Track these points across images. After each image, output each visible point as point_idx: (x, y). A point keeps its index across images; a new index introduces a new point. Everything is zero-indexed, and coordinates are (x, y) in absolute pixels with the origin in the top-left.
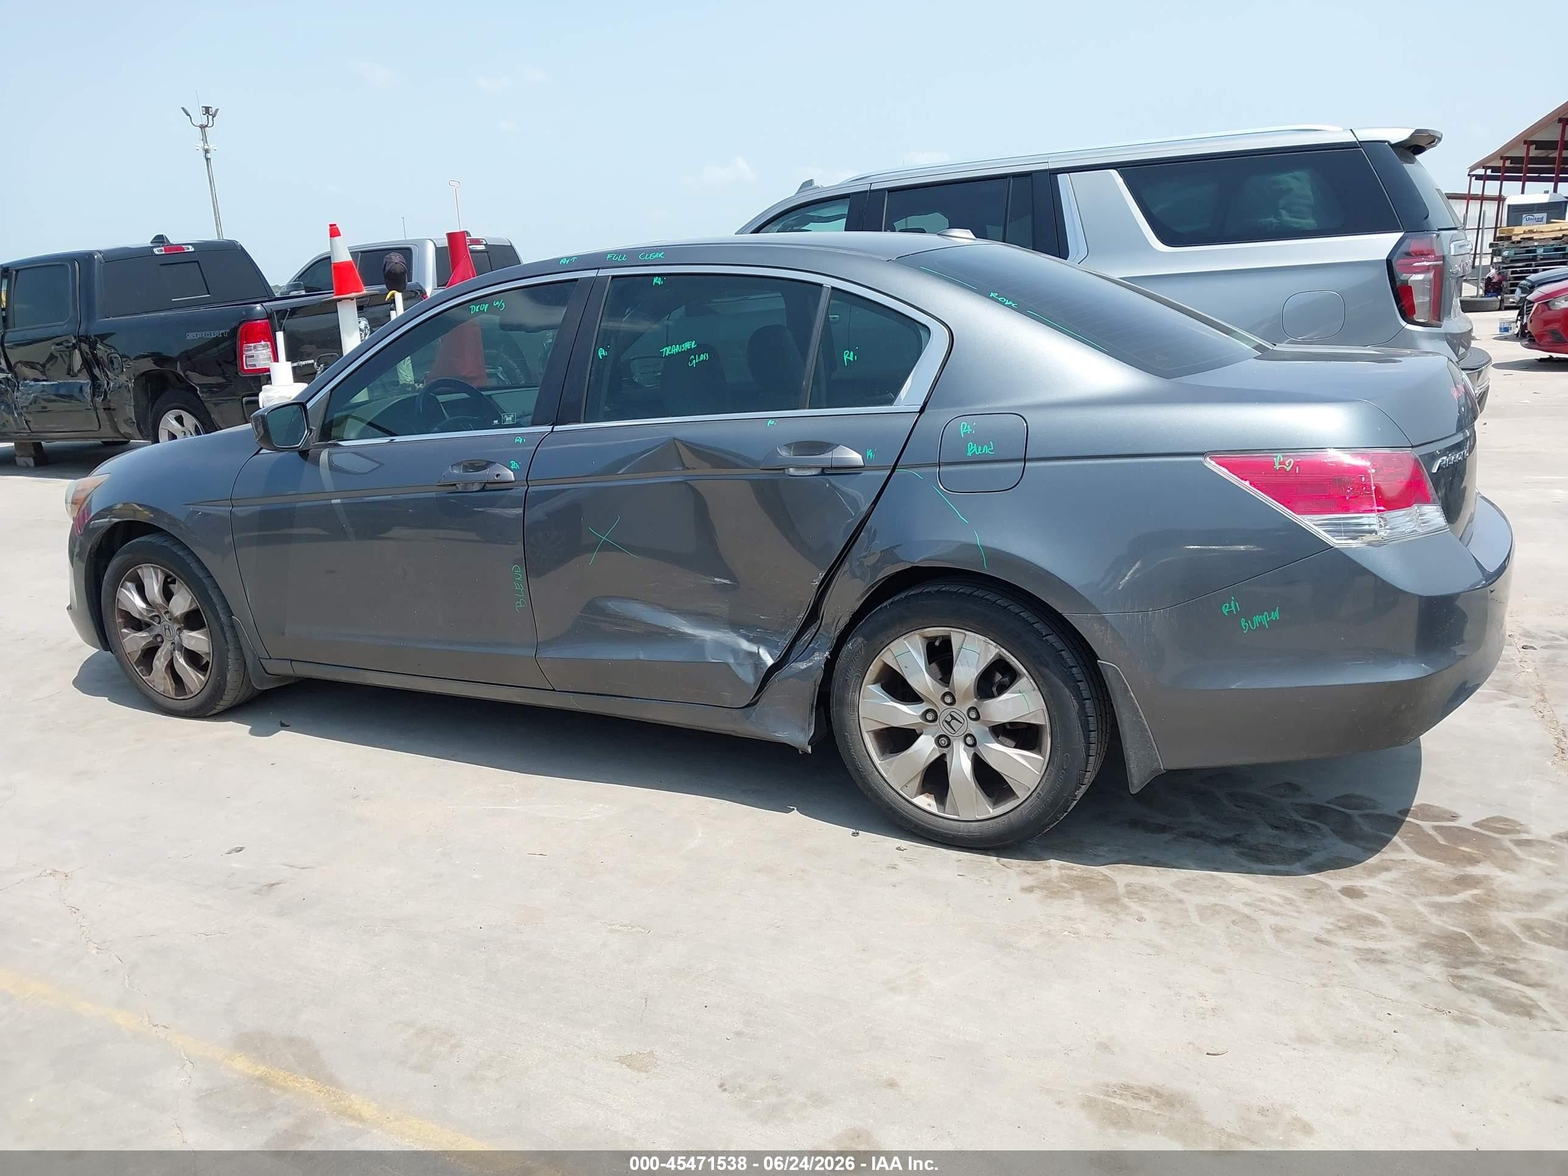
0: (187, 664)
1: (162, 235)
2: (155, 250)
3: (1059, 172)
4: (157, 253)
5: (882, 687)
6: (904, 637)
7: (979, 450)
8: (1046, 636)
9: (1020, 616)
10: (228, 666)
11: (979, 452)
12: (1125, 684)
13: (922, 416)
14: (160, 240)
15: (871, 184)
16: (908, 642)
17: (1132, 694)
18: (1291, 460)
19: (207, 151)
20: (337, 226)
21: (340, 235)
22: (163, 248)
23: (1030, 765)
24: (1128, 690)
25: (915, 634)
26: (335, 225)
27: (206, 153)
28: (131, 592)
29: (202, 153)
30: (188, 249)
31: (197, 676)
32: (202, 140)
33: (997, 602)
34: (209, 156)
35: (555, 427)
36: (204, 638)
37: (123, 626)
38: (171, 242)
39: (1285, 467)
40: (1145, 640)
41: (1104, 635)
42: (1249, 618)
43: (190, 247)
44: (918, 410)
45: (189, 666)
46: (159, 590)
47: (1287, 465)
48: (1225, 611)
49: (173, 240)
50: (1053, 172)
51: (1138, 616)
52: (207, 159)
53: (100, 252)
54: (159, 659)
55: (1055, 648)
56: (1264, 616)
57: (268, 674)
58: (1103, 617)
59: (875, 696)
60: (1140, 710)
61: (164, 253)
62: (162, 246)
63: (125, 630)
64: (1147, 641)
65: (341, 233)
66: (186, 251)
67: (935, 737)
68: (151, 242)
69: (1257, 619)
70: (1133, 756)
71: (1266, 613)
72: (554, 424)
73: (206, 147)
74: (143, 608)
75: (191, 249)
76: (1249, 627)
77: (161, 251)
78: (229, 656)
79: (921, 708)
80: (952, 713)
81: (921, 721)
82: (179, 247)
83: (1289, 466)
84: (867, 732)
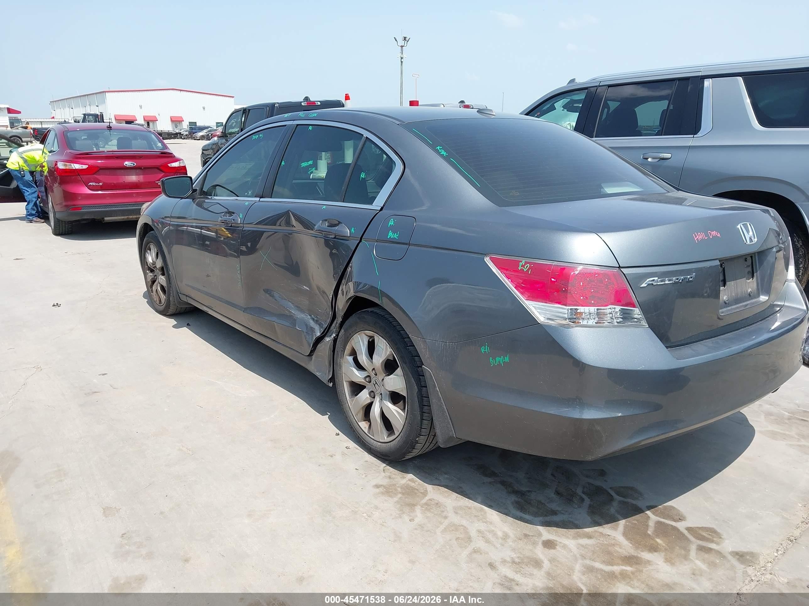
0: (161, 290)
1: (307, 97)
2: (302, 103)
3: (705, 77)
4: (303, 105)
5: (353, 359)
6: (358, 333)
7: (393, 236)
8: (409, 346)
9: (400, 332)
10: (170, 294)
11: (392, 237)
12: (434, 383)
13: (380, 212)
14: (306, 99)
15: (600, 82)
16: (360, 337)
17: (438, 388)
18: (529, 265)
19: (402, 58)
20: (349, 95)
21: (349, 99)
22: (306, 103)
23: (400, 417)
24: (436, 386)
25: (362, 333)
26: (348, 94)
27: (401, 59)
28: (149, 255)
29: (400, 59)
30: (318, 103)
31: (163, 296)
32: (401, 53)
33: (392, 323)
34: (402, 60)
35: (261, 199)
36: (165, 279)
37: (147, 269)
38: (311, 100)
39: (524, 269)
40: (444, 359)
41: (425, 352)
42: (494, 358)
43: (319, 102)
44: (379, 209)
45: (162, 291)
46: (155, 255)
47: (525, 268)
48: (483, 351)
49: (312, 99)
50: (702, 78)
51: (442, 344)
52: (402, 62)
53: (278, 103)
54: (154, 286)
55: (412, 354)
56: (501, 358)
57: (181, 300)
58: (425, 341)
59: (348, 362)
60: (442, 399)
61: (306, 105)
62: (306, 102)
63: (148, 271)
64: (445, 360)
65: (350, 99)
66: (316, 104)
67: (369, 391)
68: (303, 100)
69: (498, 359)
70: (438, 425)
71: (502, 357)
72: (261, 197)
73: (402, 56)
74: (151, 263)
75: (319, 104)
76: (494, 363)
77: (305, 104)
78: (171, 290)
79: (365, 374)
80: (376, 380)
81: (363, 381)
82: (314, 103)
83: (526, 268)
84: (345, 381)
